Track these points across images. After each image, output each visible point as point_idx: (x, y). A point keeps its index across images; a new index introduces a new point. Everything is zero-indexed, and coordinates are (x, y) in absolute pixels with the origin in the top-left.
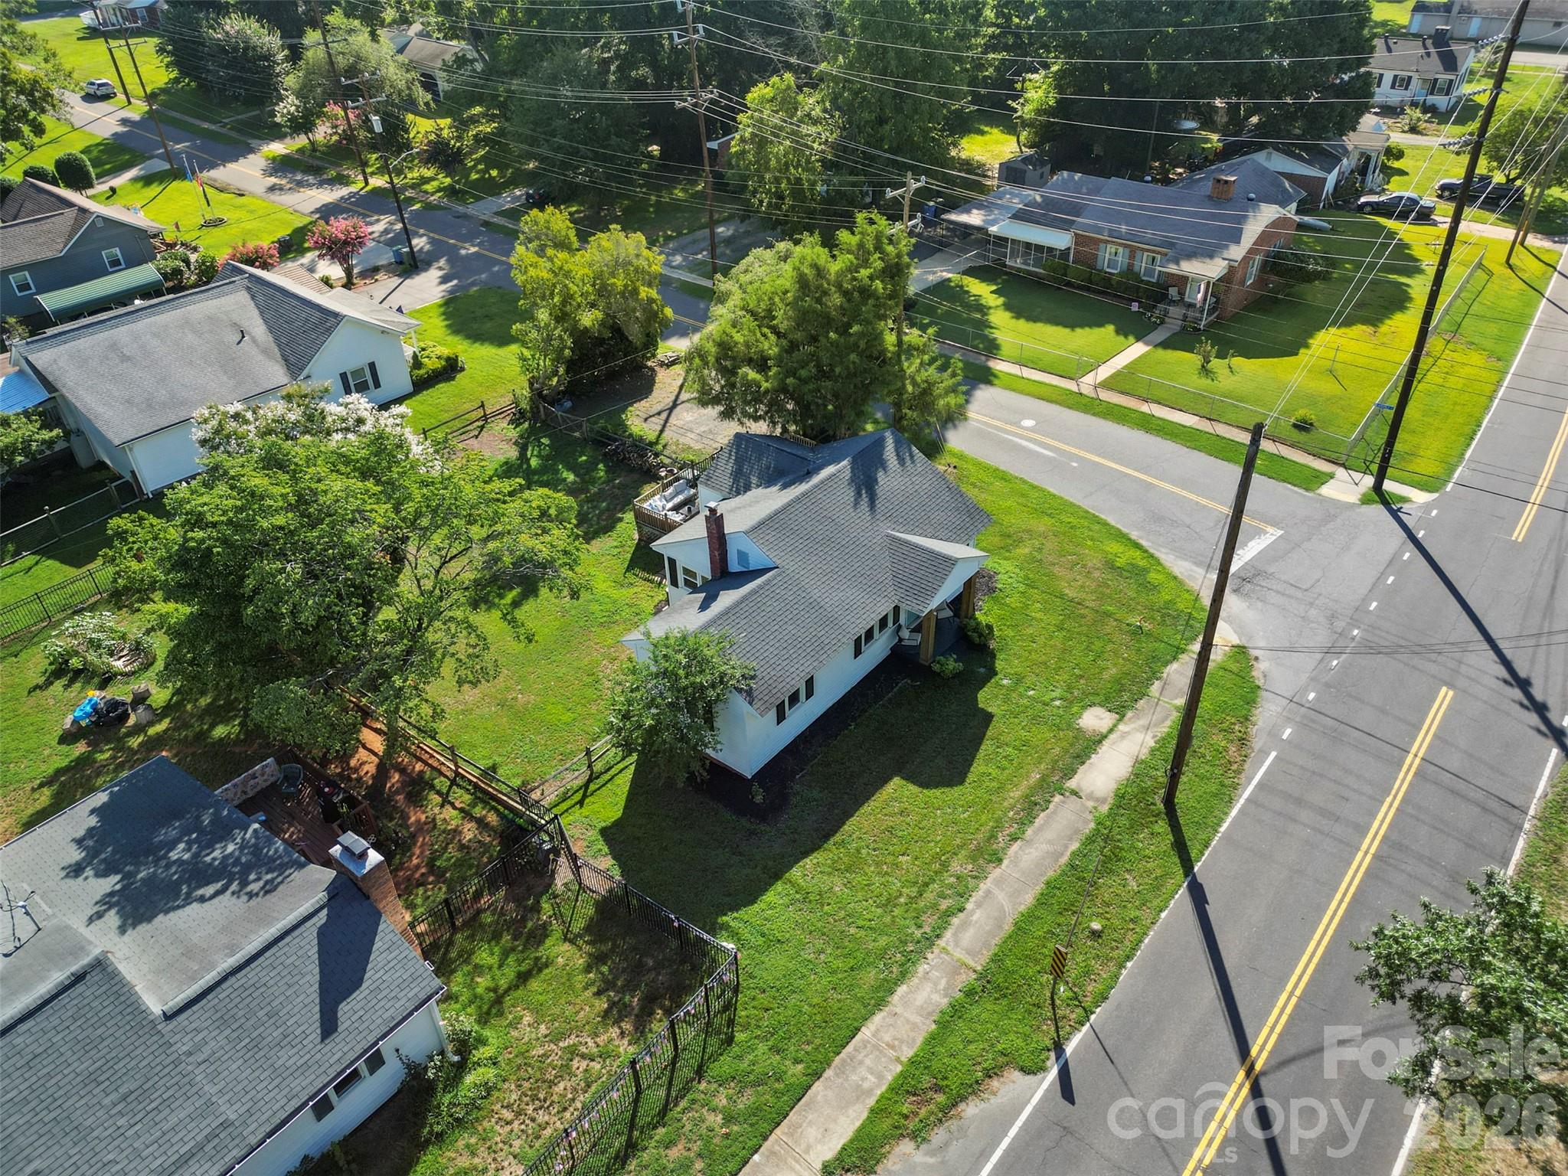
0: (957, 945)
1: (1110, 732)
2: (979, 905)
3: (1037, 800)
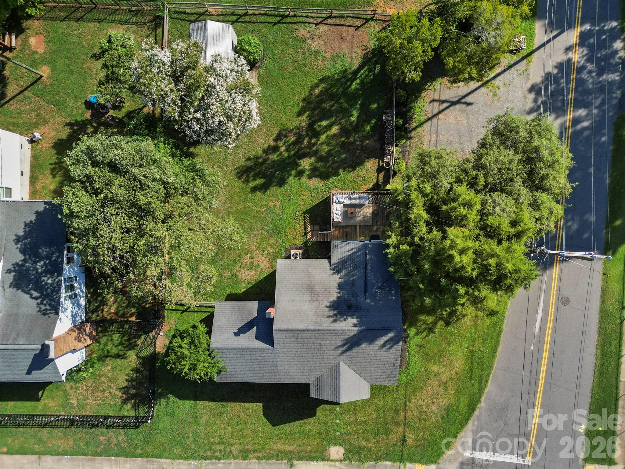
0: (206, 466)
1: (332, 461)
2: (224, 463)
3: (280, 455)
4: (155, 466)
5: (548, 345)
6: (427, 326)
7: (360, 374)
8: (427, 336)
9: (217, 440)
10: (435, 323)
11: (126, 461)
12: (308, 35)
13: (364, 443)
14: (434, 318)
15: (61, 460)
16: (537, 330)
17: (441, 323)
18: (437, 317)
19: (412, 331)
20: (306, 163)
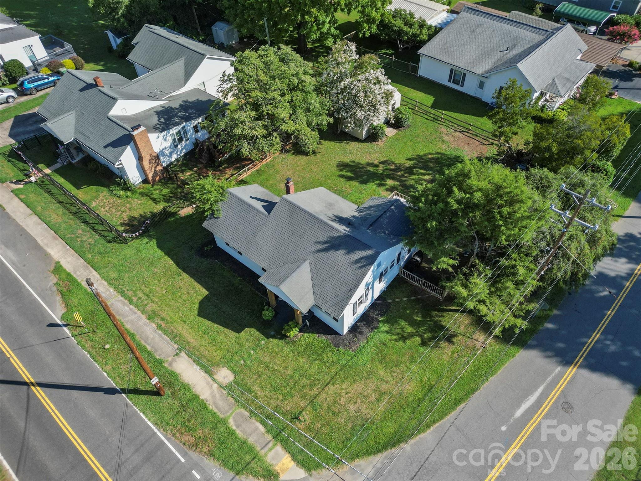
0: (117, 300)
1: (213, 379)
2: (131, 309)
3: (177, 338)
4: (85, 273)
5: (524, 438)
6: (402, 333)
7: (314, 285)
8: (395, 340)
9: (146, 290)
10: (411, 336)
11: (73, 255)
12: (446, 132)
13: (256, 388)
14: (414, 331)
15: (39, 224)
16: (519, 413)
17: (418, 339)
18: (417, 332)
19: (385, 327)
20: (390, 183)
